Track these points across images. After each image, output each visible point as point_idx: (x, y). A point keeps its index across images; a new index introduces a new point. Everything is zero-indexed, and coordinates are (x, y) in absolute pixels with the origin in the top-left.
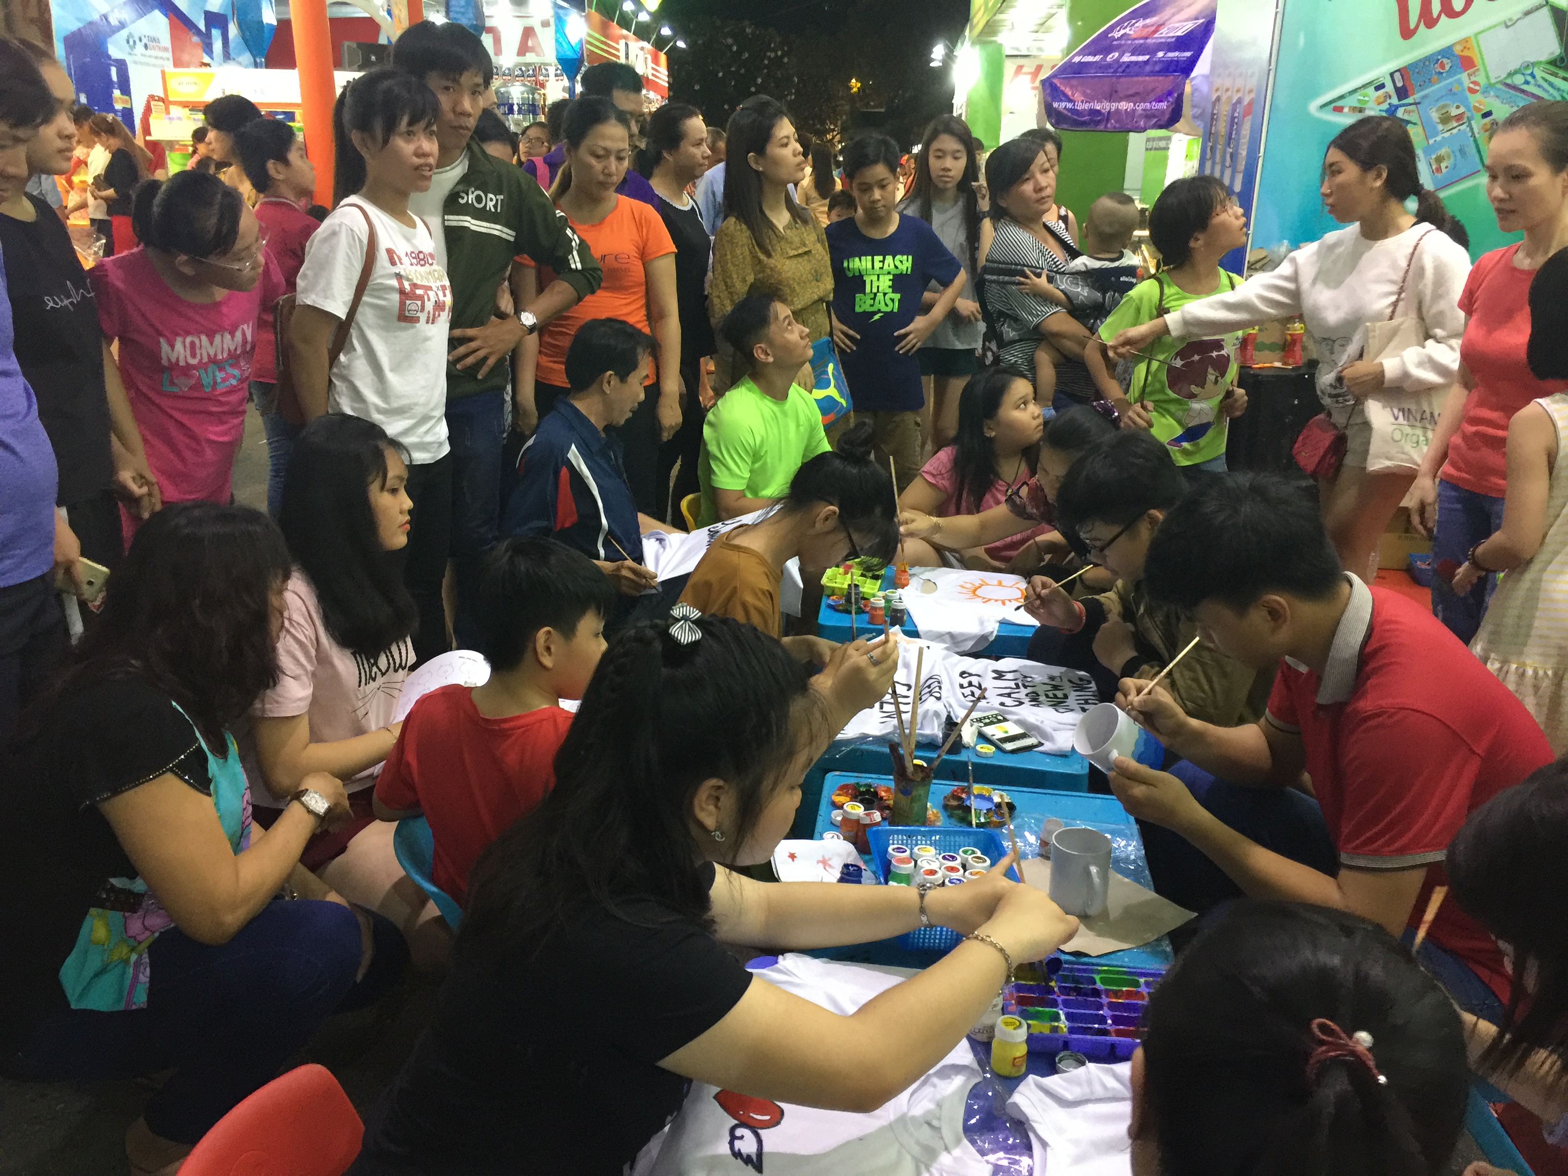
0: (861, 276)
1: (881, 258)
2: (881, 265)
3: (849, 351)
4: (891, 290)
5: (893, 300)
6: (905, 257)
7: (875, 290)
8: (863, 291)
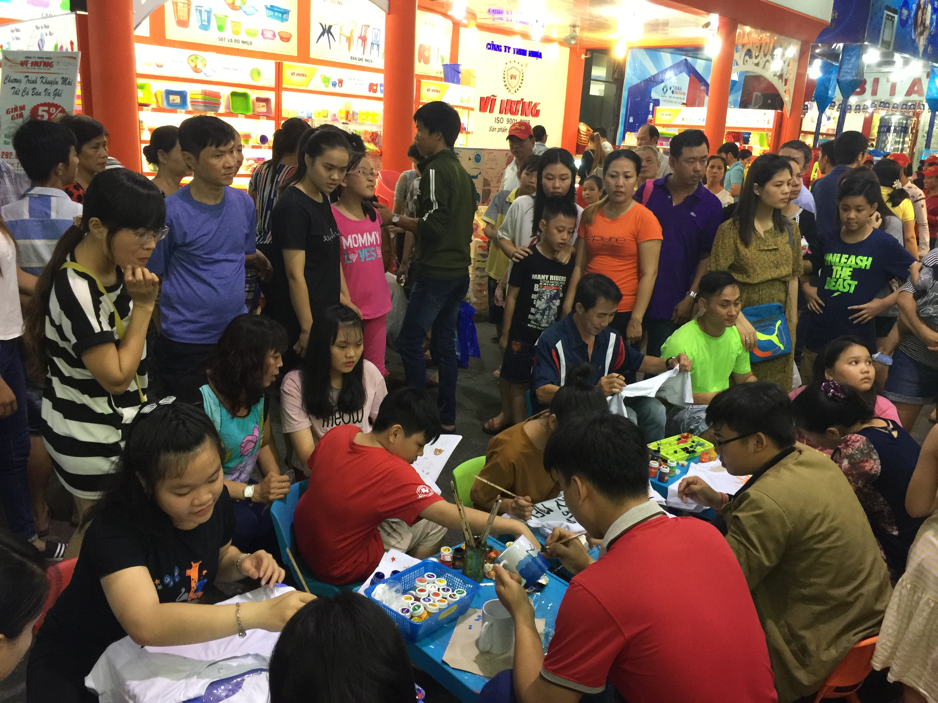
0: (831, 266)
1: (847, 256)
2: (846, 260)
3: (818, 313)
4: (850, 278)
5: (850, 285)
6: (866, 258)
7: (838, 277)
8: (831, 276)
